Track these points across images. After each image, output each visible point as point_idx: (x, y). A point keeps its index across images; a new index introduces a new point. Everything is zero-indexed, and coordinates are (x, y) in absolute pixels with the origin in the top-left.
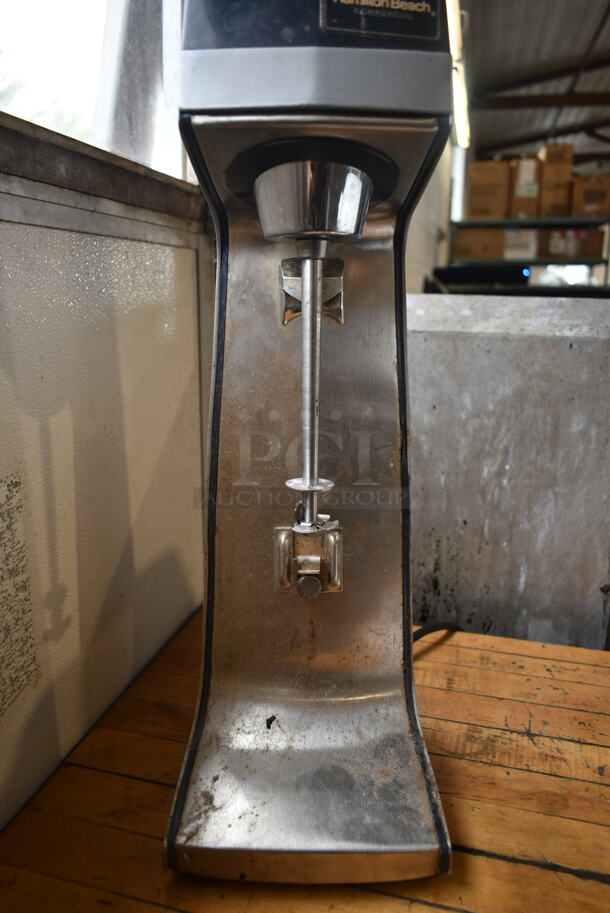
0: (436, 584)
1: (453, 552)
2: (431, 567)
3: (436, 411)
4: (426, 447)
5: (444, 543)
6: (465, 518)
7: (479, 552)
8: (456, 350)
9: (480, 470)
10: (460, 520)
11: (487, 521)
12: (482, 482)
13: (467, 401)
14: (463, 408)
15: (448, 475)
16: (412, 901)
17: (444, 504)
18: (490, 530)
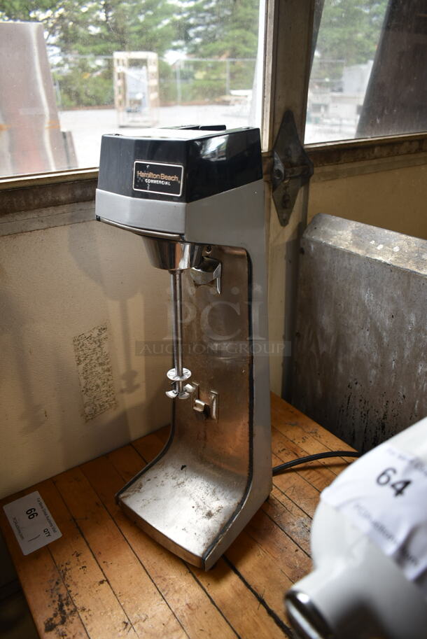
0: (383, 427)
1: (395, 412)
2: (382, 416)
3: (394, 319)
4: (385, 340)
5: (390, 404)
6: (404, 394)
7: (410, 419)
8: (409, 283)
9: (416, 367)
10: (401, 394)
11: (417, 402)
12: (417, 376)
13: (413, 319)
14: (410, 322)
15: (397, 362)
16: (190, 572)
17: (393, 380)
18: (418, 408)
